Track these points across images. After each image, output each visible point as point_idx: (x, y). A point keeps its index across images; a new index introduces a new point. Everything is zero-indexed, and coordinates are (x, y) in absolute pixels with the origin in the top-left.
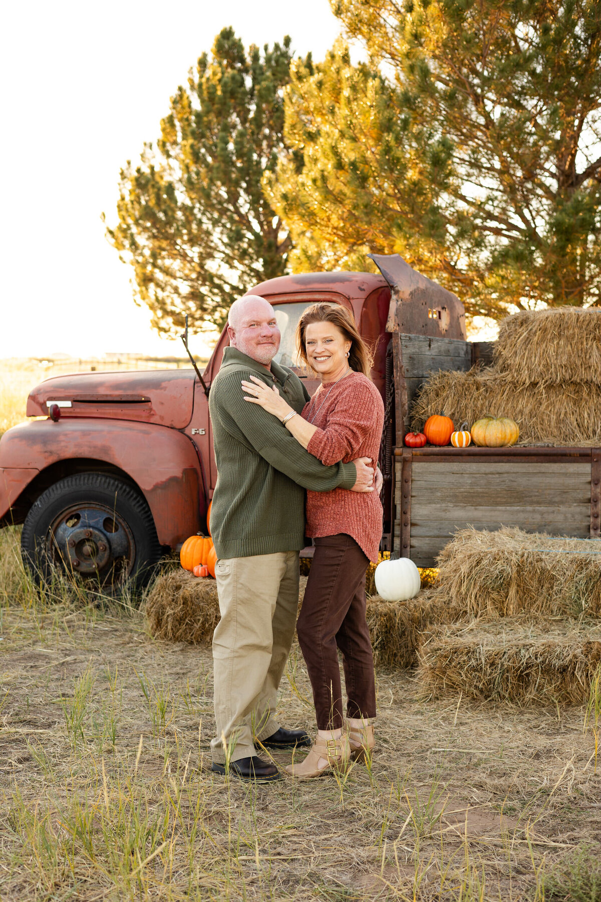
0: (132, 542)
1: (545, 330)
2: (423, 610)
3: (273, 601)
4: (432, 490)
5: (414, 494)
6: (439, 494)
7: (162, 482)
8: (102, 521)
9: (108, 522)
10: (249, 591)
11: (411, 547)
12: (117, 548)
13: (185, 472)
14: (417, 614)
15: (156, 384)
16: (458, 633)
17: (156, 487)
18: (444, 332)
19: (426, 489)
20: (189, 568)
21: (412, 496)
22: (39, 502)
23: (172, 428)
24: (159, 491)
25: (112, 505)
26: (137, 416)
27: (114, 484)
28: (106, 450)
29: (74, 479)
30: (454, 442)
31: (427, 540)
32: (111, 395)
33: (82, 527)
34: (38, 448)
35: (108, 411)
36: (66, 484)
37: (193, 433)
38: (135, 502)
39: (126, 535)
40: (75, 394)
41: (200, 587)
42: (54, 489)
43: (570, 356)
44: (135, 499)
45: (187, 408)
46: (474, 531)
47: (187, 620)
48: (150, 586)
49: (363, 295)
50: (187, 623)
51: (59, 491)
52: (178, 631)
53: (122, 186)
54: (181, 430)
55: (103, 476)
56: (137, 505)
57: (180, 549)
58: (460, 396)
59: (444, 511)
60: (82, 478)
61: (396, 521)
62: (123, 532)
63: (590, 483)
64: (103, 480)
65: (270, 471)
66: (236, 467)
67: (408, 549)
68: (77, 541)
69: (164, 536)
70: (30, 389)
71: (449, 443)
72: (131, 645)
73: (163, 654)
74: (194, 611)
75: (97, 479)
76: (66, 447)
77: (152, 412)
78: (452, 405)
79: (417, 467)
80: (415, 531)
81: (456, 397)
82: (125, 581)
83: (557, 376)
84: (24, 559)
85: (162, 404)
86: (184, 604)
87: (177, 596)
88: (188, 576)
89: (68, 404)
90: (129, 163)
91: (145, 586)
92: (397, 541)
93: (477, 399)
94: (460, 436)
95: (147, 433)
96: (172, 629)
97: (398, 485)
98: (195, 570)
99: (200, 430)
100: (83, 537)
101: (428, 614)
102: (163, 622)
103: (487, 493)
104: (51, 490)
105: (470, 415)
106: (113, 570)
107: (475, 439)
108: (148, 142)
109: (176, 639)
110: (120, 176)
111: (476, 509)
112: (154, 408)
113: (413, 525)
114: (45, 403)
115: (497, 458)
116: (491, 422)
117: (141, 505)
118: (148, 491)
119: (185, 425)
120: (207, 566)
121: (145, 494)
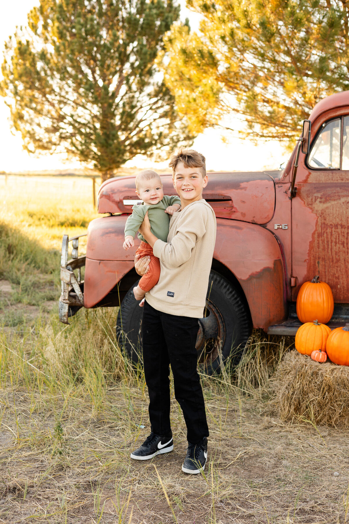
0: (221, 325)
7: (256, 272)
12: (209, 331)
13: (276, 263)
17: (252, 277)
20: (306, 352)
23: (252, 223)
24: (254, 280)
26: (218, 213)
37: (276, 227)
38: (226, 290)
39: (217, 320)
44: (225, 287)
45: (269, 206)
53: (5, 54)
56: (228, 292)
62: (213, 317)
77: (233, 210)
85: (244, 202)
90: (10, 38)
98: (316, 355)
99: (283, 225)
112: (235, 206)
114: (121, 202)
118: (244, 281)
119: (267, 221)
120: (326, 352)
121: (242, 283)
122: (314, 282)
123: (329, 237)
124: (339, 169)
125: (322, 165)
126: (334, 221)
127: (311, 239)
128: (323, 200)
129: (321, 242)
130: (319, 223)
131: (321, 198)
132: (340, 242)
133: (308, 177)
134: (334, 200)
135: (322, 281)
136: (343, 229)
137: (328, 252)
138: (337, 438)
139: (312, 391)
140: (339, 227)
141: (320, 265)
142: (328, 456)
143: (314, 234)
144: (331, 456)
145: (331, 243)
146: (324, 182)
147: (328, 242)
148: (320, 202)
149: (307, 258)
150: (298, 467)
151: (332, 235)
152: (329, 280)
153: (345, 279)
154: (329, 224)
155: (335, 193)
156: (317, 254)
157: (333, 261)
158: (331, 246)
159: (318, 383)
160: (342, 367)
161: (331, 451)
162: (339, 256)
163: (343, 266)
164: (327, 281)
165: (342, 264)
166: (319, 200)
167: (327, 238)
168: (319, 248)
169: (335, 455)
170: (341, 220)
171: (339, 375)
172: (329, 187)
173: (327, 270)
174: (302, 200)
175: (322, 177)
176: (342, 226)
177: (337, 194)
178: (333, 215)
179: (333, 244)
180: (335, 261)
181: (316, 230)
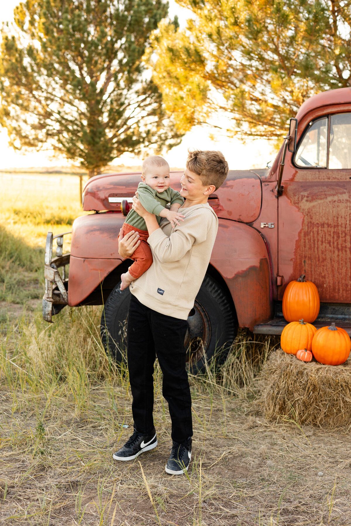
7: (243, 271)
12: (196, 330)
13: (262, 261)
17: (238, 276)
20: (291, 351)
23: (239, 222)
24: (240, 279)
37: (262, 226)
38: (212, 288)
39: (202, 319)
44: (211, 285)
45: (255, 204)
56: (213, 291)
62: (199, 315)
77: (220, 208)
84: (104, 340)
85: (230, 200)
99: (269, 224)
112: (221, 203)
114: (106, 199)
118: (230, 280)
119: (253, 219)
120: (311, 351)
121: (227, 282)
122: (300, 281)
123: (316, 236)
124: (326, 168)
125: (309, 164)
126: (320, 220)
127: (297, 238)
128: (310, 198)
129: (307, 241)
130: (306, 222)
131: (307, 197)
132: (326, 241)
133: (294, 175)
134: (321, 199)
135: (308, 280)
136: (329, 228)
137: (314, 251)
138: (321, 438)
139: (297, 391)
140: (326, 226)
141: (306, 265)
142: (313, 456)
143: (300, 233)
144: (316, 456)
145: (318, 241)
146: (311, 181)
147: (314, 241)
148: (307, 201)
149: (294, 257)
150: (282, 467)
151: (318, 234)
152: (315, 279)
153: (331, 278)
154: (315, 223)
155: (321, 192)
156: (304, 253)
157: (319, 260)
158: (318, 244)
159: (303, 382)
160: (327, 367)
161: (316, 451)
162: (325, 255)
163: (329, 265)
164: (313, 281)
165: (328, 263)
166: (305, 199)
167: (313, 237)
168: (305, 247)
169: (320, 455)
170: (328, 219)
171: (324, 374)
172: (316, 186)
173: (313, 269)
174: (288, 198)
175: (309, 176)
176: (329, 225)
177: (323, 193)
178: (320, 214)
179: (320, 243)
180: (321, 260)
181: (302, 229)
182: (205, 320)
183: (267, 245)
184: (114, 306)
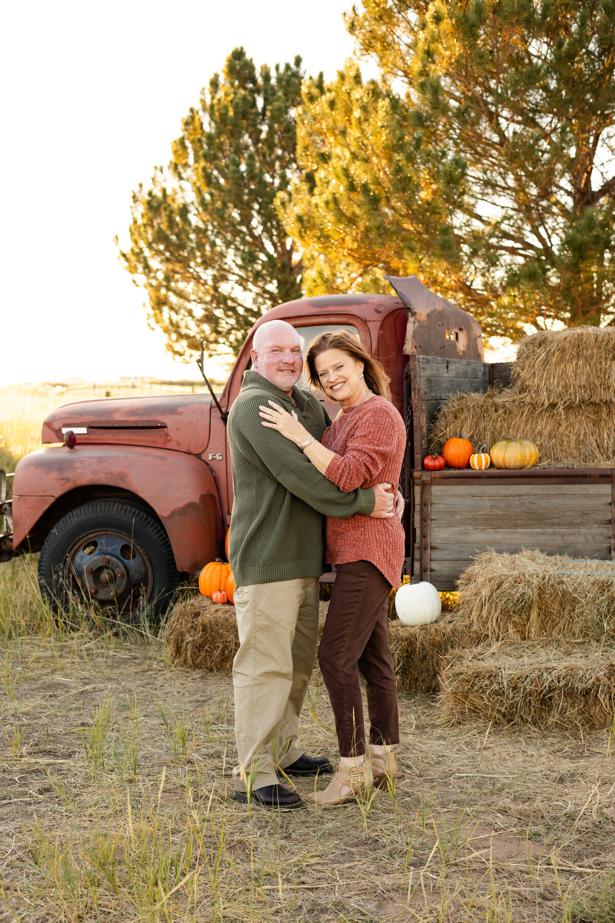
0: (149, 569)
1: (564, 350)
2: (444, 634)
3: (292, 628)
4: (452, 513)
5: (433, 517)
6: (459, 517)
7: (181, 508)
8: (119, 548)
9: (125, 549)
10: (267, 617)
11: (431, 570)
12: (135, 575)
13: (203, 497)
14: (438, 639)
15: (172, 410)
16: (480, 657)
17: (174, 513)
18: (461, 353)
19: (446, 512)
20: (208, 594)
21: (431, 520)
22: (55, 530)
23: (188, 454)
24: (177, 517)
25: (129, 532)
26: (154, 442)
27: (130, 511)
28: (122, 476)
29: (90, 507)
30: (473, 465)
31: (447, 564)
32: (127, 421)
33: (99, 554)
34: (54, 475)
35: (124, 437)
36: (83, 511)
37: (210, 458)
38: (153, 528)
39: (144, 562)
40: (91, 420)
41: (219, 614)
42: (71, 516)
43: (589, 376)
44: (152, 525)
45: (203, 433)
46: (494, 554)
47: (206, 647)
48: (169, 613)
49: (380, 317)
50: (207, 650)
51: (76, 518)
52: (198, 658)
53: (134, 209)
54: (198, 456)
55: (120, 502)
56: (155, 532)
57: (199, 575)
58: (479, 418)
59: (464, 534)
60: (99, 505)
61: (415, 545)
62: (141, 559)
63: (610, 504)
64: (120, 506)
65: (288, 498)
66: (253, 492)
67: (429, 572)
68: (94, 569)
69: (182, 562)
70: (45, 416)
71: (468, 466)
72: (150, 673)
73: (182, 682)
74: (214, 638)
75: (114, 506)
76: (83, 474)
77: (169, 438)
78: (471, 427)
79: (436, 490)
80: (435, 555)
81: (475, 419)
82: (144, 609)
83: (576, 396)
84: (41, 588)
85: (178, 429)
86: (203, 630)
87: (196, 622)
88: (206, 603)
89: (83, 430)
90: (141, 186)
91: (164, 613)
92: (417, 565)
93: (496, 421)
94: (480, 459)
95: (163, 459)
96: (192, 656)
97: (417, 508)
98: (214, 596)
99: (217, 455)
100: (100, 564)
101: (449, 638)
102: (183, 649)
103: (507, 516)
104: (67, 517)
105: (489, 437)
106: (131, 597)
107: (495, 462)
108: (158, 166)
109: (196, 666)
110: (132, 199)
111: (496, 532)
112: (170, 434)
113: (432, 548)
114: (60, 430)
115: (516, 480)
116: (510, 444)
117: (159, 532)
118: (166, 518)
119: (202, 451)
120: (226, 592)
121: (163, 521)
182: (148, 564)
183: (216, 479)
184: (49, 548)
